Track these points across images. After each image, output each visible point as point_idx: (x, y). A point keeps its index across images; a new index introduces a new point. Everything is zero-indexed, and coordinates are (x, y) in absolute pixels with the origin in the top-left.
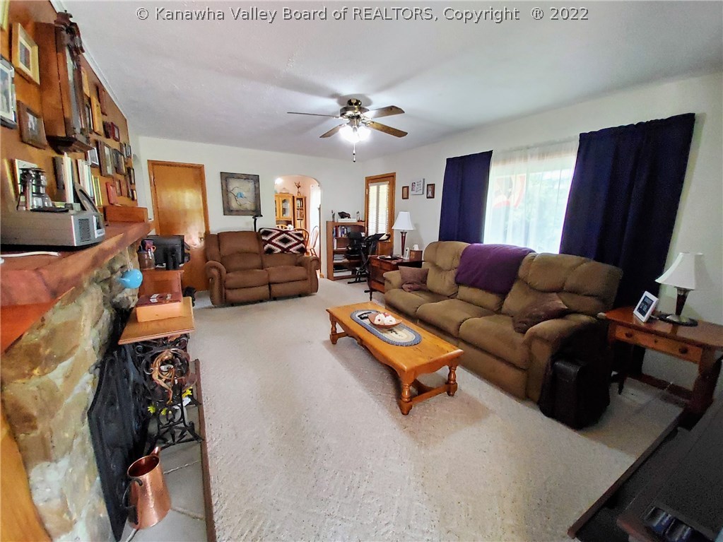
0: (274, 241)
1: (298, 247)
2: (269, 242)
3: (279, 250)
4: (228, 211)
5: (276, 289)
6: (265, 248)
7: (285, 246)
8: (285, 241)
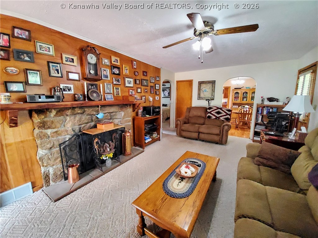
0: (212, 112)
1: (225, 117)
2: (210, 113)
3: (214, 117)
4: (199, 98)
5: (202, 136)
6: (207, 115)
7: (218, 116)
8: (218, 113)
